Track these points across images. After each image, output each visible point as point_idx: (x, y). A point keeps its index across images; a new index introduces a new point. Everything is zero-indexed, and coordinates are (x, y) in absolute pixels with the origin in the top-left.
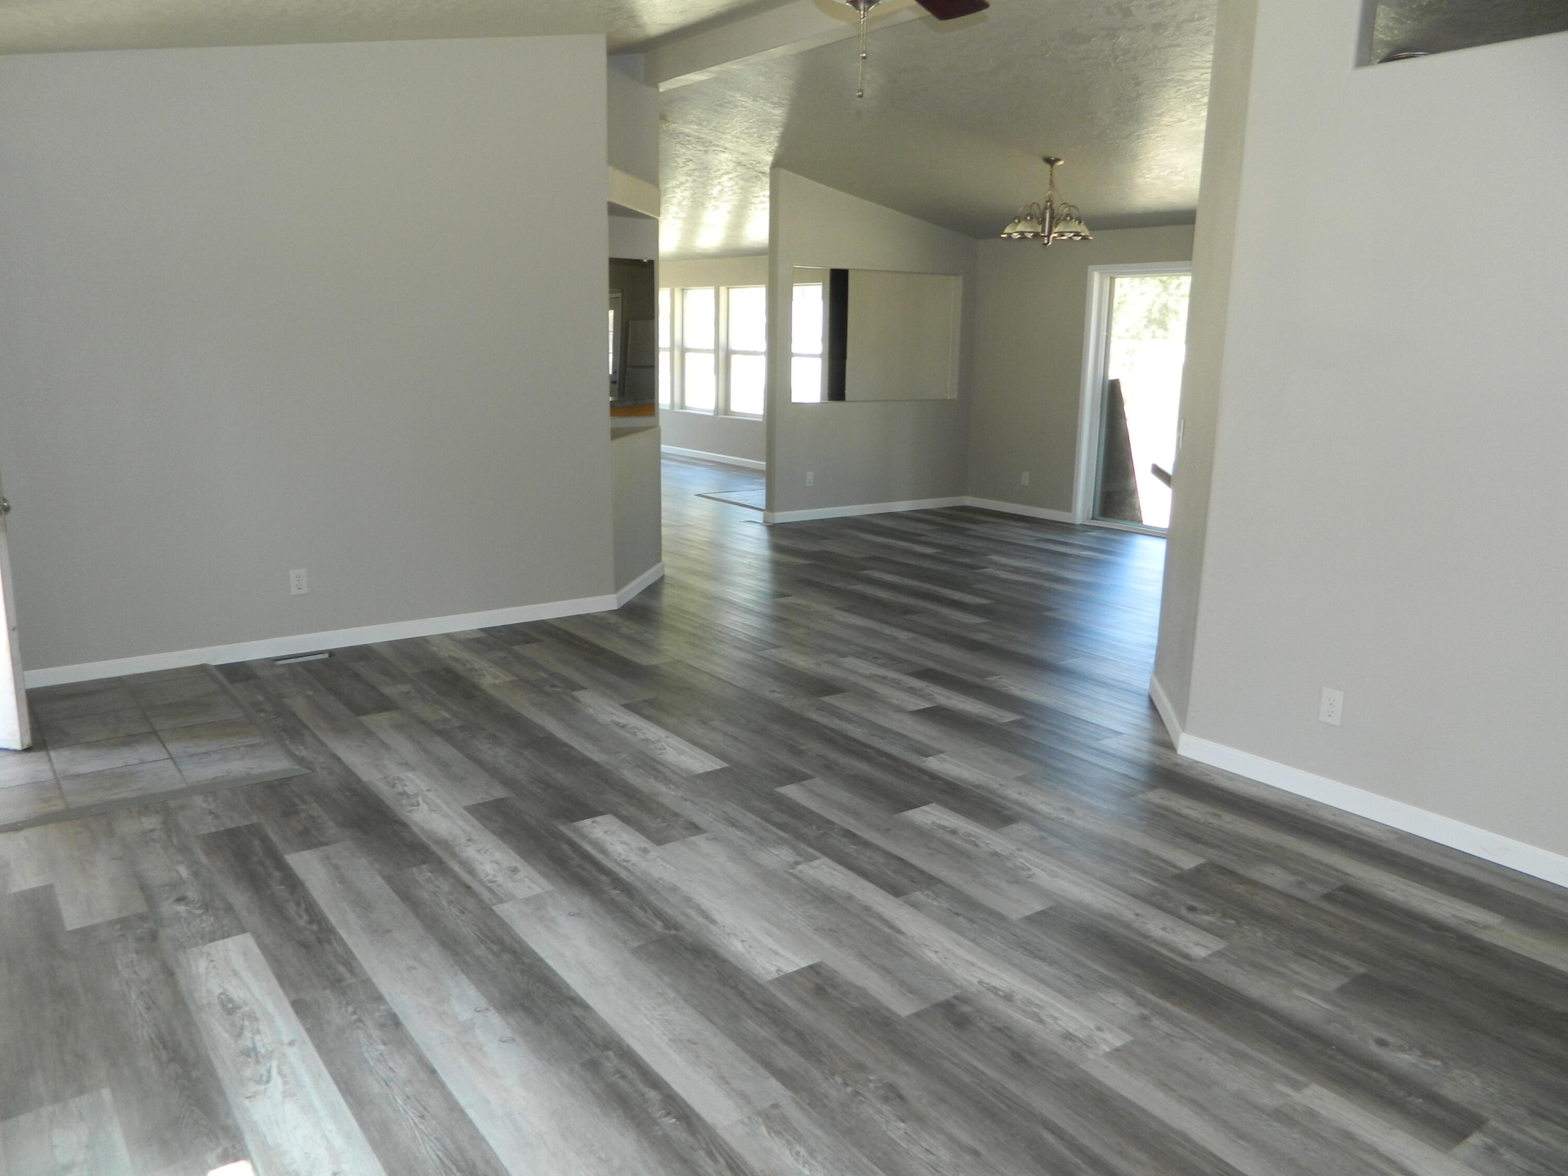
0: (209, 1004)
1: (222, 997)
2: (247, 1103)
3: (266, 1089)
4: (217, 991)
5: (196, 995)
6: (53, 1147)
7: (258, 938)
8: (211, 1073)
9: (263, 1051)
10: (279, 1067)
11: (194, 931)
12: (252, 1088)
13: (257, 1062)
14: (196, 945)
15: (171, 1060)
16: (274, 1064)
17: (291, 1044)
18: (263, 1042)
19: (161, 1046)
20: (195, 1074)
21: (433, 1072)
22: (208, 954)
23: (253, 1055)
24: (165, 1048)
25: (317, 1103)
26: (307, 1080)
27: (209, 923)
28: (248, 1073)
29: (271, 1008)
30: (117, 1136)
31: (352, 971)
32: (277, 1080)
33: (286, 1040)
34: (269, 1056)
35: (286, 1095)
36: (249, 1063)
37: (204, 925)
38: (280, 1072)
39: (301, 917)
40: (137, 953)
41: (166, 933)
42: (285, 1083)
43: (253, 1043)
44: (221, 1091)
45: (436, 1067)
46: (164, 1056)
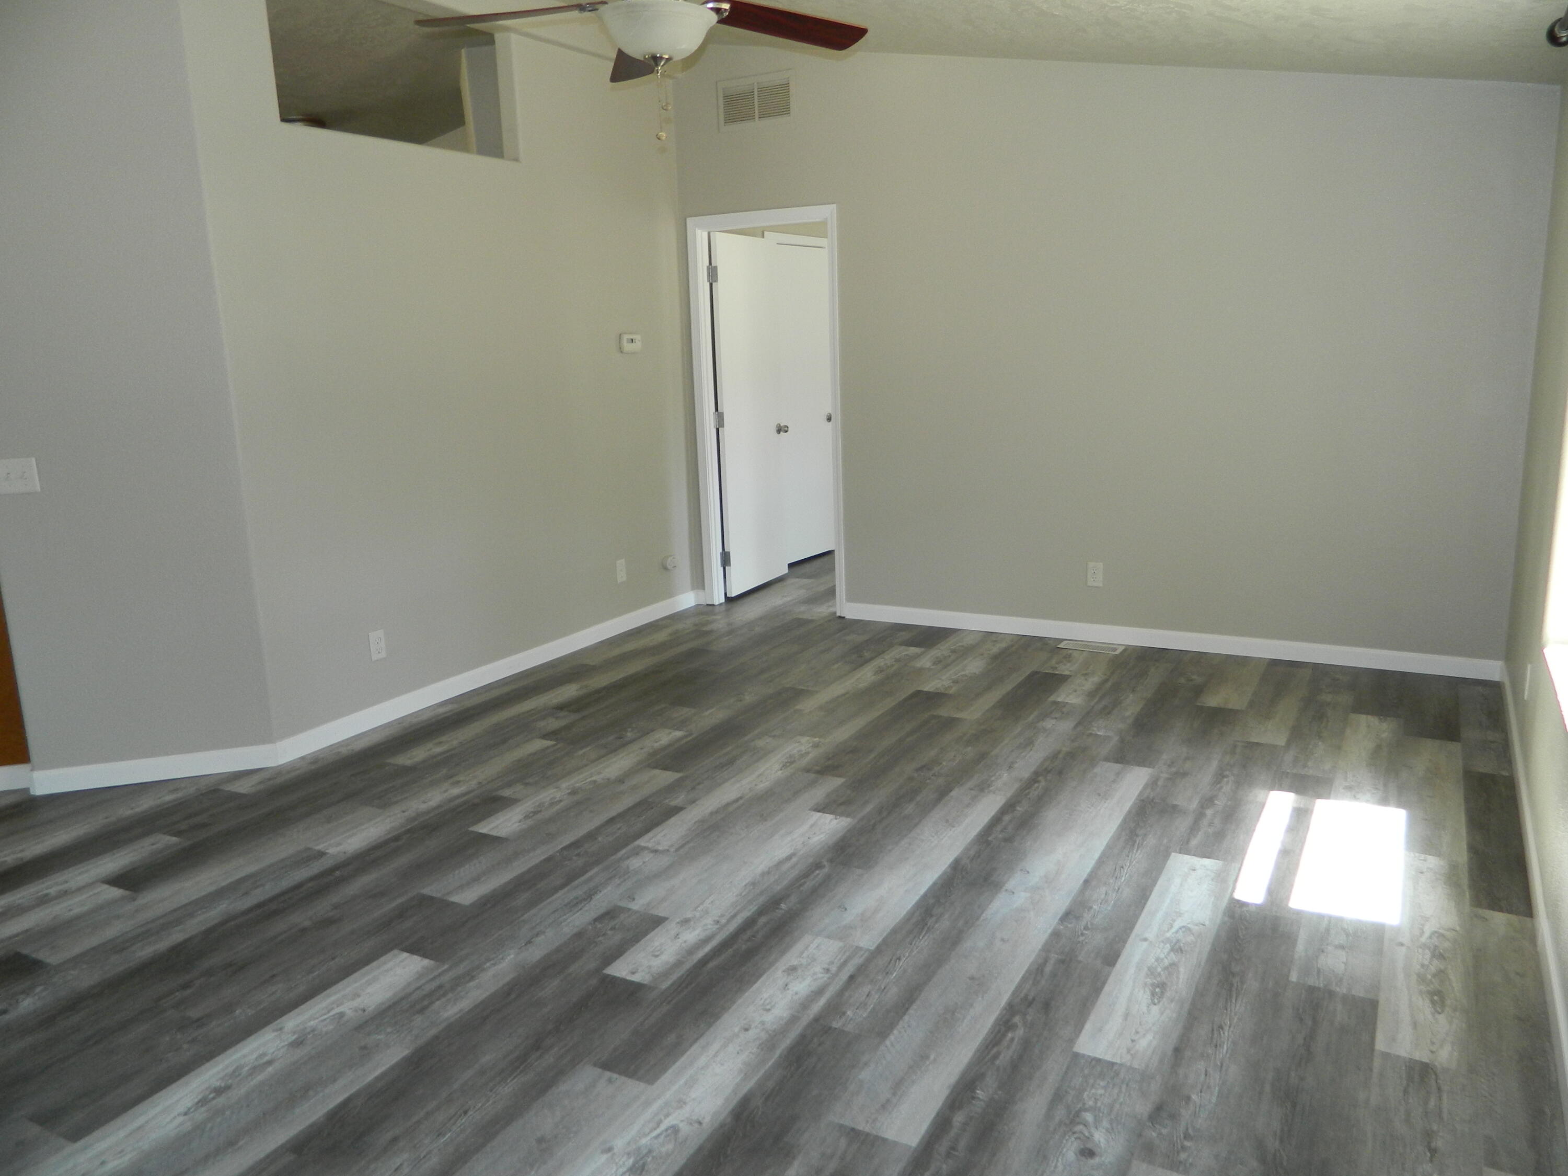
0: (1172, 1001)
1: (1156, 1001)
2: (1207, 923)
3: (1188, 924)
4: (1155, 1009)
5: (1174, 1015)
6: (1345, 964)
7: (1072, 1041)
8: (1214, 951)
9: (1168, 945)
10: (1168, 931)
11: (1116, 1091)
12: (1195, 929)
13: (1178, 941)
14: (1130, 1069)
15: (1233, 974)
16: (1168, 935)
17: (1145, 940)
18: (1162, 951)
19: (1234, 989)
20: (1225, 957)
21: (1086, 882)
22: (1129, 1051)
23: (1177, 946)
24: (1232, 985)
25: (1168, 901)
26: (1159, 916)
27: (1093, 1091)
28: (1190, 938)
29: (1132, 970)
30: (1300, 947)
31: (1046, 961)
32: (1176, 926)
33: (1145, 944)
34: (1168, 940)
35: (1180, 914)
36: (1184, 943)
37: (1101, 1091)
38: (1171, 926)
39: (1012, 1039)
40: (1188, 1099)
41: (1143, 1108)
42: (1174, 921)
43: (1168, 954)
44: (1217, 936)
45: (1081, 881)
46: (1236, 980)
